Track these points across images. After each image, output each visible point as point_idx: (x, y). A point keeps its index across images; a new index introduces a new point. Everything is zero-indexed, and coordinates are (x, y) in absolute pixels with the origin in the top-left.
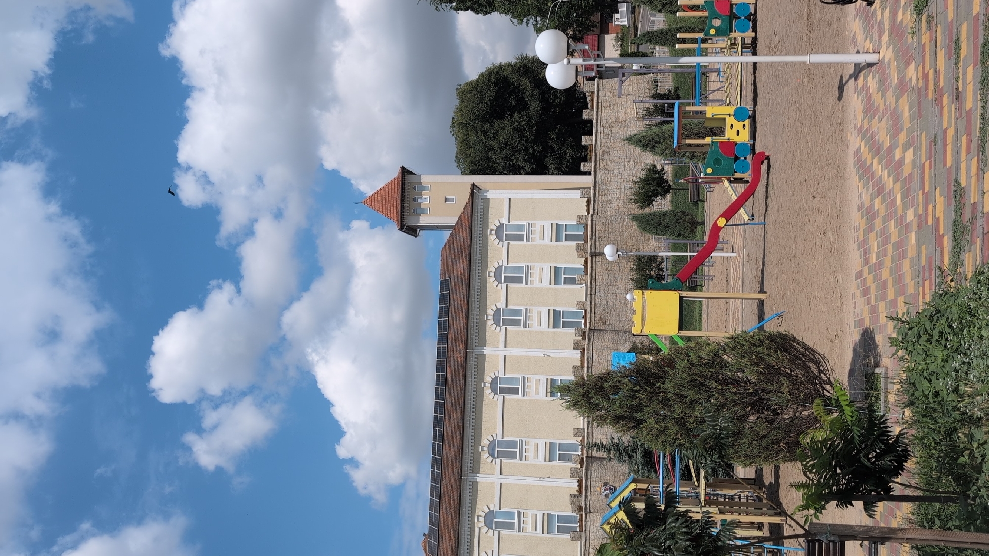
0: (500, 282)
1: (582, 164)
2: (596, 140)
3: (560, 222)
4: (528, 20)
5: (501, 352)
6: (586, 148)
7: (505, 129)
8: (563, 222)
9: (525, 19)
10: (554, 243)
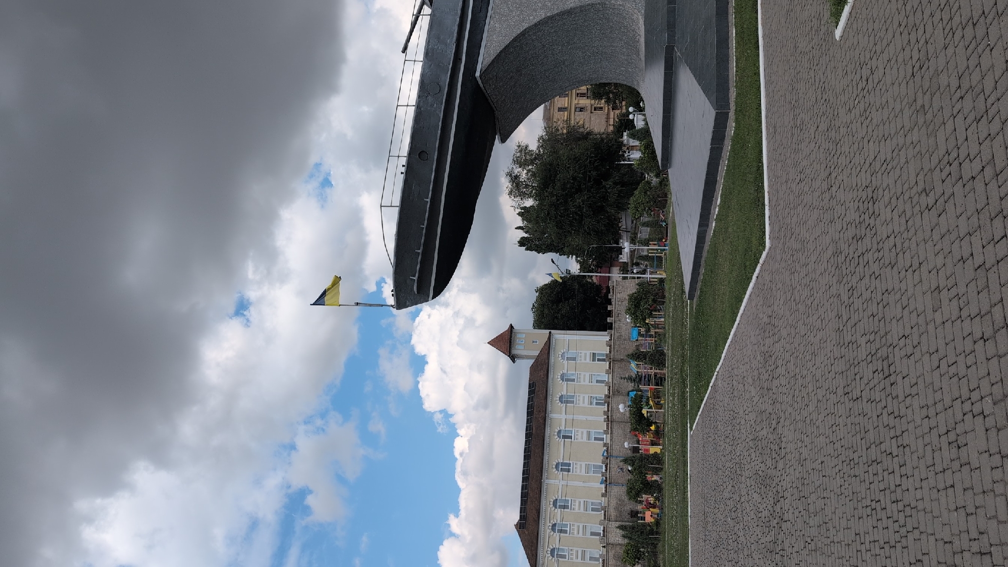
0: (563, 381)
1: (608, 318)
2: (615, 308)
3: (594, 352)
4: (572, 256)
5: (563, 417)
6: (610, 311)
7: (565, 308)
8: (597, 352)
9: (571, 256)
10: (591, 362)
